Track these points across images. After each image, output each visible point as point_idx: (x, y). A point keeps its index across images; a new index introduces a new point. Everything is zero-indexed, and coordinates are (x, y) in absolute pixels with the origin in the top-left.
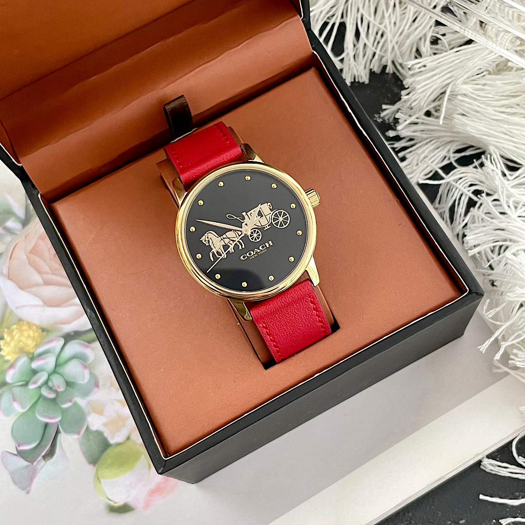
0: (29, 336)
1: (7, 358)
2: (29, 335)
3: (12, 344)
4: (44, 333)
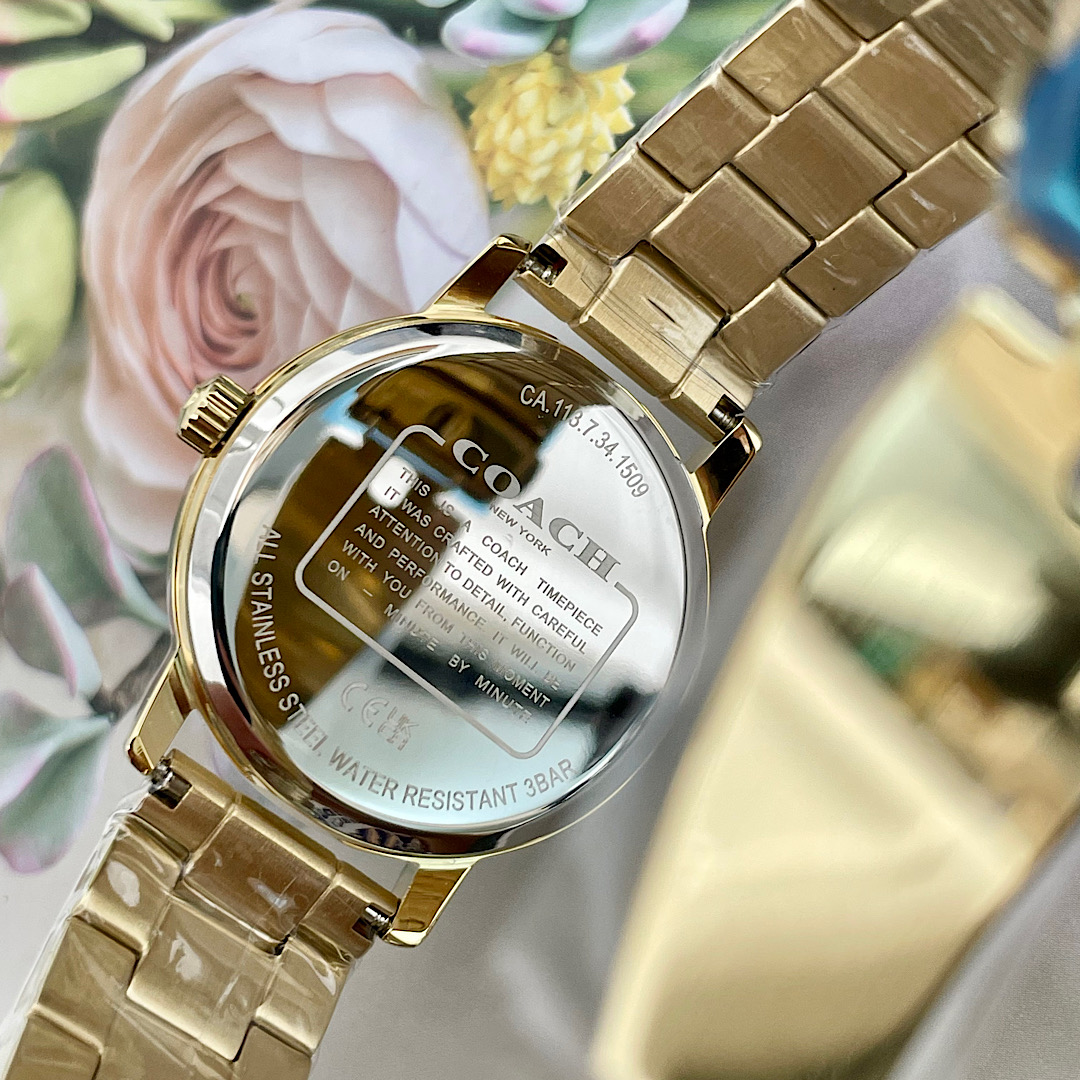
0: (516, 123)
1: (626, 91)
2: (513, 127)
3: (575, 134)
4: (470, 96)
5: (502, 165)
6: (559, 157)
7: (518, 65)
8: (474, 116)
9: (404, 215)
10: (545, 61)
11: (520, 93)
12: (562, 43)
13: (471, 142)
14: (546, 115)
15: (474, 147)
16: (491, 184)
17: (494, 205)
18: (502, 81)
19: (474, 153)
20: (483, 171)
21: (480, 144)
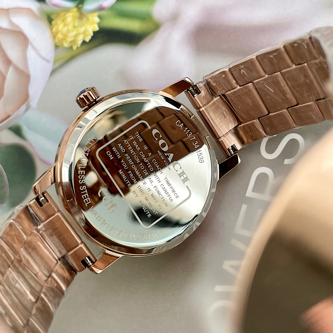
2: (64, 26)
5: (60, 36)
6: (76, 36)
7: (67, 10)
8: (53, 22)
9: (30, 47)
10: (75, 10)
11: (67, 18)
12: (80, 6)
13: (52, 29)
14: (74, 24)
15: (52, 30)
16: (56, 41)
17: (57, 47)
18: (62, 14)
19: (52, 32)
20: (54, 37)
21: (54, 30)
